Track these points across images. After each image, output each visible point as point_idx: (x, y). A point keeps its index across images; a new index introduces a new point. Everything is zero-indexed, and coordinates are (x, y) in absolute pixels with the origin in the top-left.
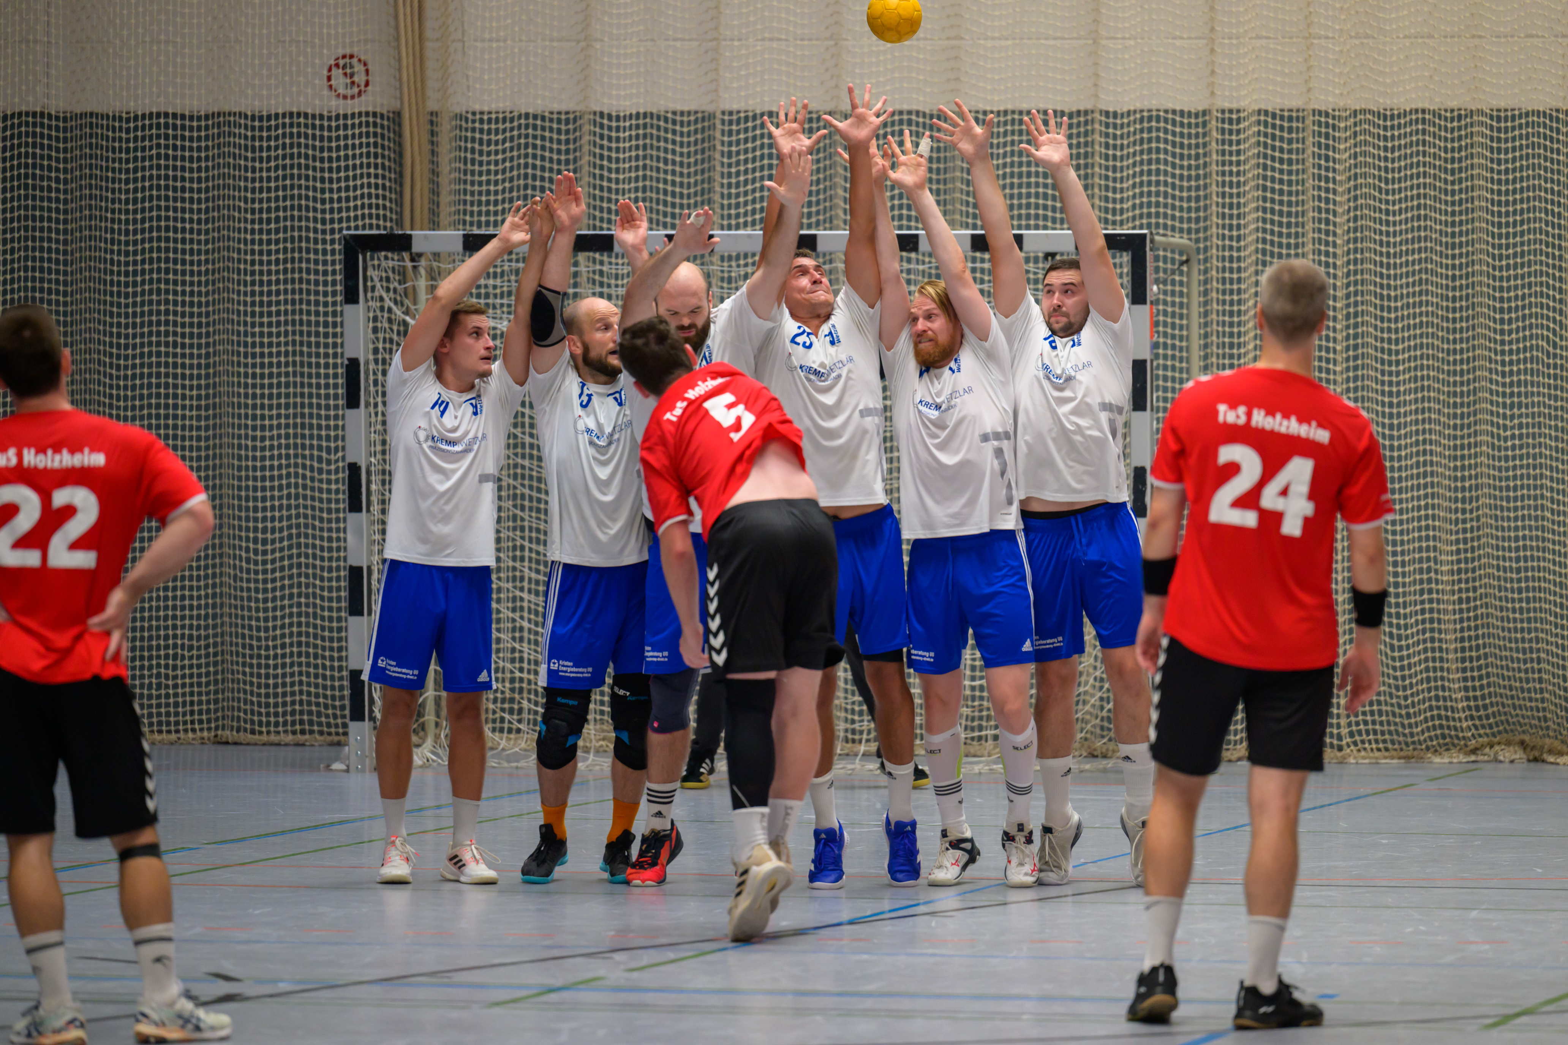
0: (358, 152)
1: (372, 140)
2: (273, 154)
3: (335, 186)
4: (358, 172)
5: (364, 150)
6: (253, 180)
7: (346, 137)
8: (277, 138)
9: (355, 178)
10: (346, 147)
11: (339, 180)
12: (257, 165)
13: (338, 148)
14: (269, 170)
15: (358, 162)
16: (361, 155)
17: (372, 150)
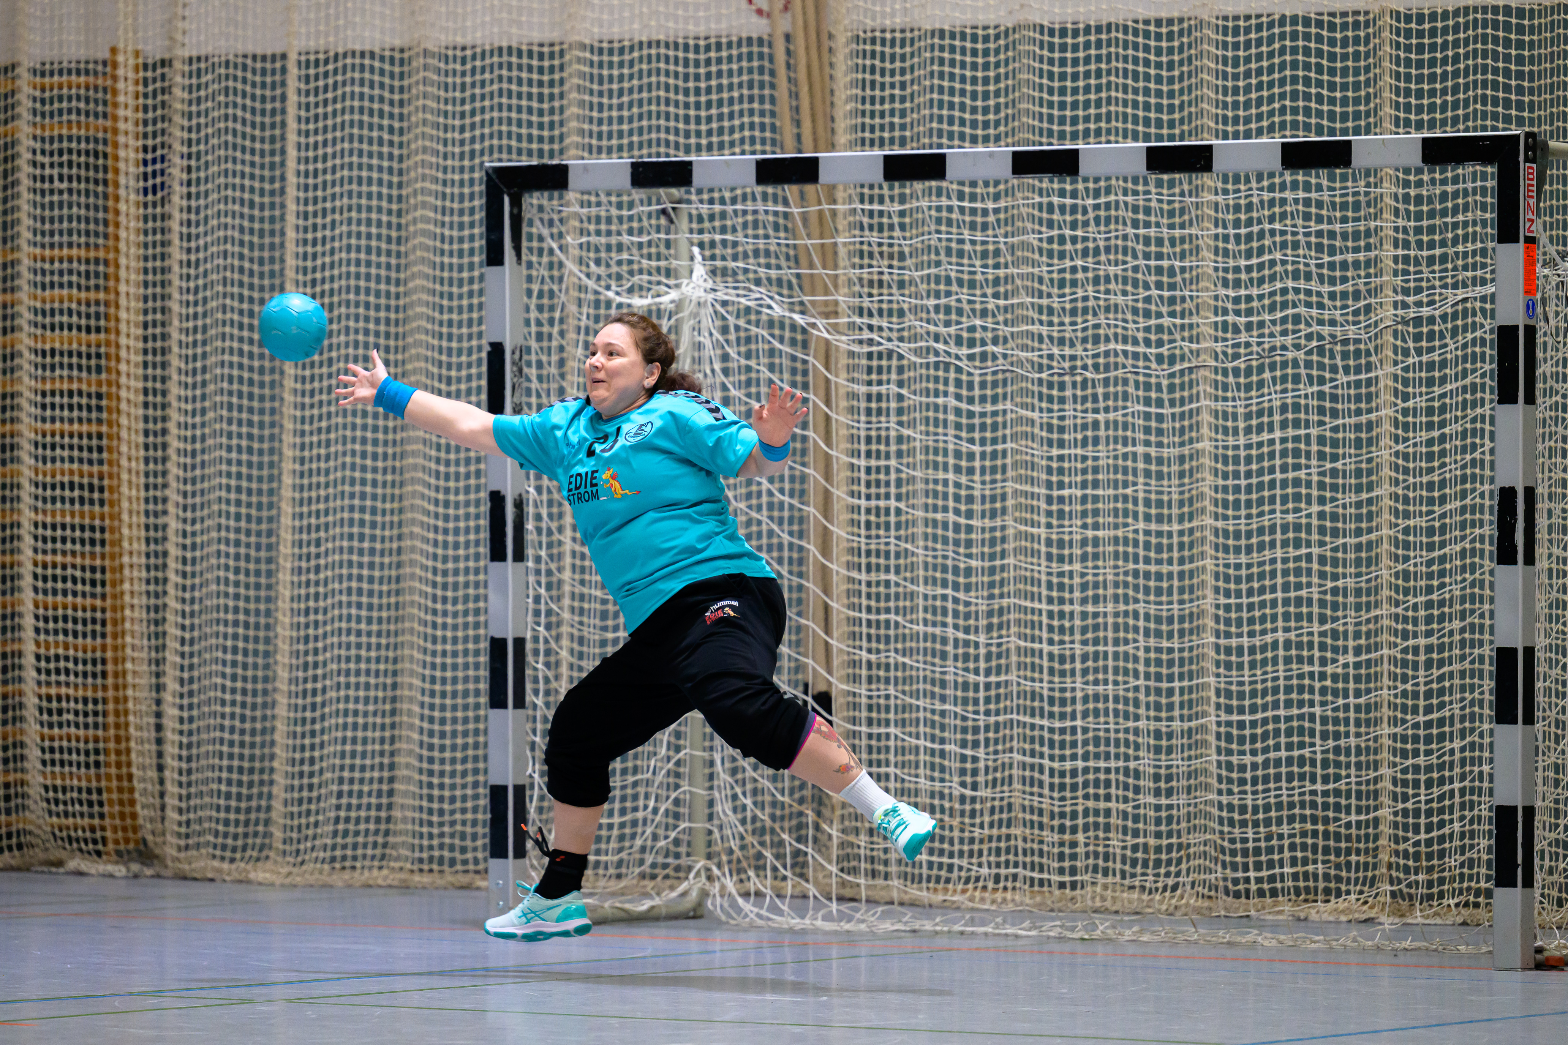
0: (735, 80)
1: (755, 64)
2: (626, 85)
3: (703, 128)
4: (736, 108)
5: (745, 78)
6: (600, 122)
7: (719, 61)
8: (631, 64)
9: (731, 116)
10: (720, 74)
11: (709, 119)
12: (605, 100)
13: (708, 76)
14: (620, 107)
15: (736, 94)
16: (740, 85)
17: (756, 77)
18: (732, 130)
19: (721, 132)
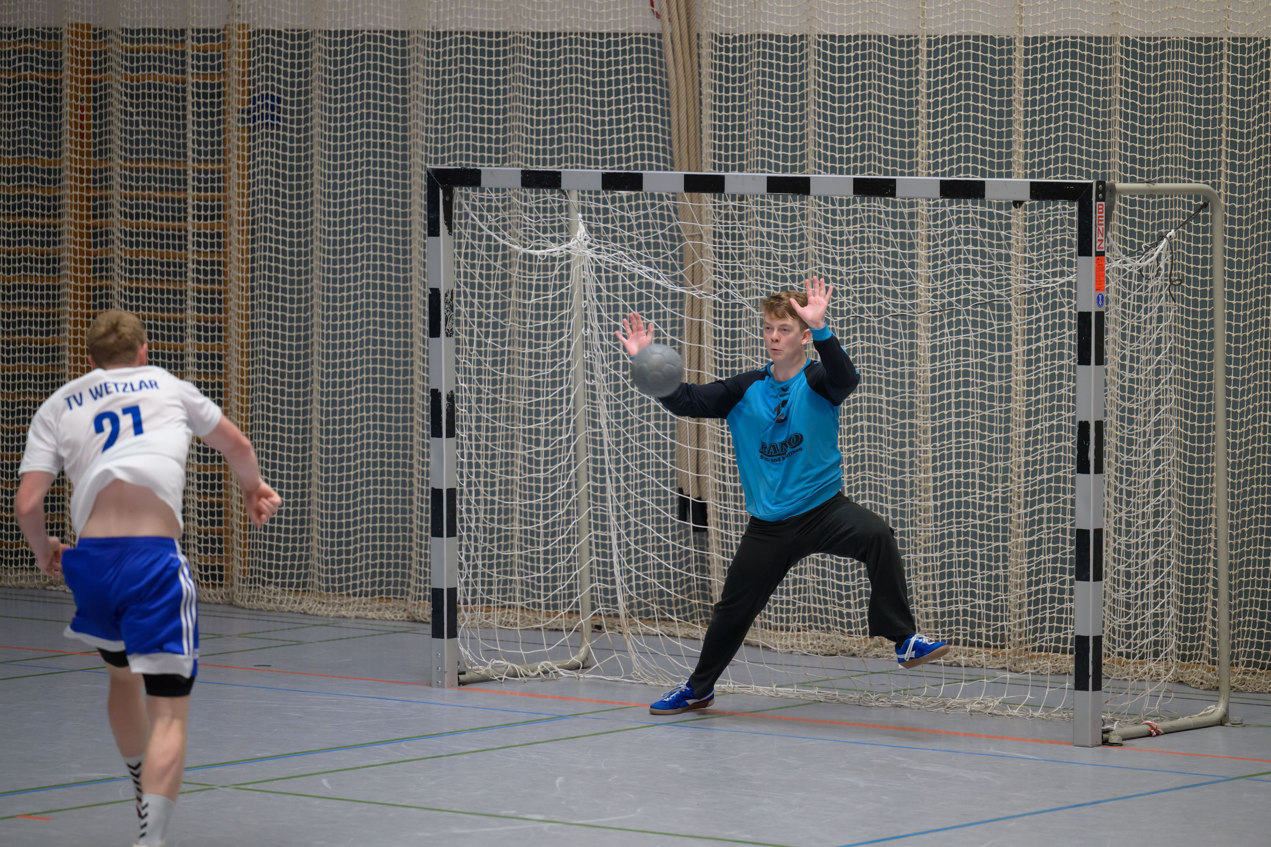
0: (628, 76)
2: (556, 78)
3: (606, 109)
4: (629, 95)
5: (635, 75)
6: (539, 103)
7: (617, 63)
9: (626, 101)
10: (617, 72)
11: (610, 103)
12: (542, 88)
13: (609, 74)
14: (552, 93)
16: (632, 80)
17: (643, 74)
18: (626, 111)
19: (618, 112)
